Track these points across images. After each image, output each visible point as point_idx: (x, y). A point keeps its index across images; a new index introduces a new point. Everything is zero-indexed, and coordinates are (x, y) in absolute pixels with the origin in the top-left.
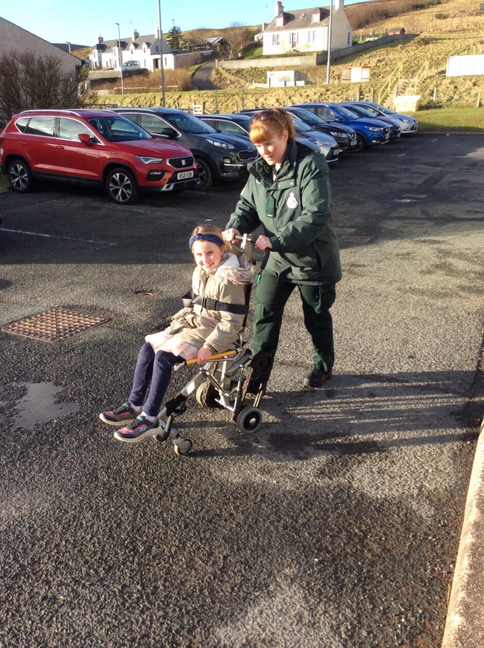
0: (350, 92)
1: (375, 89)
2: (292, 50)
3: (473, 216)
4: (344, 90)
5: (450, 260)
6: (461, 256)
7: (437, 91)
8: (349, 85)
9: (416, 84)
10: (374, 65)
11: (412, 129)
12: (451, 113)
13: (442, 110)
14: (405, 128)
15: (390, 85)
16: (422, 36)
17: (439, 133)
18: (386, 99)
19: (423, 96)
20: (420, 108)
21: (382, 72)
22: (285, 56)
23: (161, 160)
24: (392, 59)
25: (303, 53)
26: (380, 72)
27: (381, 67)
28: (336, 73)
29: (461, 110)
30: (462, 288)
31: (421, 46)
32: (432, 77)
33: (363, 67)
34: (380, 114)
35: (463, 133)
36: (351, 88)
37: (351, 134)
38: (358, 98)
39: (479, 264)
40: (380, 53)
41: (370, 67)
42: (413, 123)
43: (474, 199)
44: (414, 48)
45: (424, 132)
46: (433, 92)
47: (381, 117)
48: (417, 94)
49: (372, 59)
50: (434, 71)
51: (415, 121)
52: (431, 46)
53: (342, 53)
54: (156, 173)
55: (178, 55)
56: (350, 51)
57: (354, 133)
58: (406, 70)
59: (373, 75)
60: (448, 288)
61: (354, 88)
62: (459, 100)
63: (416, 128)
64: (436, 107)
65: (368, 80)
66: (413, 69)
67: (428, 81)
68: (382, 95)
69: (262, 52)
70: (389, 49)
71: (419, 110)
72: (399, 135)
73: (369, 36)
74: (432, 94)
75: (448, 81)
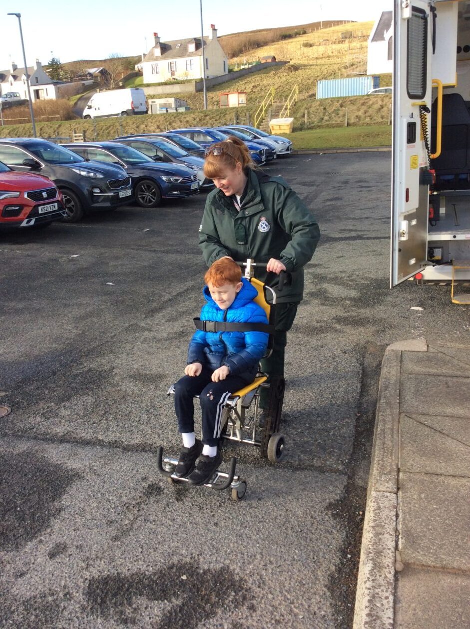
0: (228, 117)
1: (251, 113)
2: (171, 78)
3: (348, 235)
4: (222, 115)
5: (325, 286)
6: (336, 280)
7: (308, 113)
8: (226, 110)
9: (289, 107)
10: (250, 91)
11: (287, 150)
12: (322, 133)
13: (314, 131)
14: (280, 150)
15: (264, 109)
16: (292, 63)
17: (313, 152)
18: (262, 122)
19: (296, 119)
20: (294, 130)
21: (258, 96)
22: (165, 84)
23: (18, 193)
24: (266, 84)
25: (182, 81)
26: (256, 97)
27: (257, 93)
28: (215, 99)
29: (332, 130)
30: (338, 319)
31: (291, 72)
32: (303, 100)
33: (239, 93)
34: (255, 137)
35: (335, 151)
36: (228, 113)
38: (235, 122)
39: (355, 289)
40: (255, 80)
41: (245, 93)
42: (288, 145)
43: (346, 217)
44: (285, 74)
45: (299, 153)
46: (304, 114)
47: (256, 140)
48: (290, 116)
49: (247, 85)
50: (305, 95)
51: (289, 143)
52: (300, 72)
53: (220, 81)
54: (13, 208)
55: (59, 86)
56: (227, 78)
58: (279, 94)
59: (249, 100)
60: (324, 321)
61: (230, 113)
62: (329, 121)
63: (291, 149)
64: (308, 129)
65: (245, 105)
66: (286, 93)
67: (299, 104)
68: (257, 118)
69: (142, 81)
70: (263, 76)
71: (292, 132)
72: (275, 157)
73: (243, 64)
74: (303, 116)
75: (318, 103)
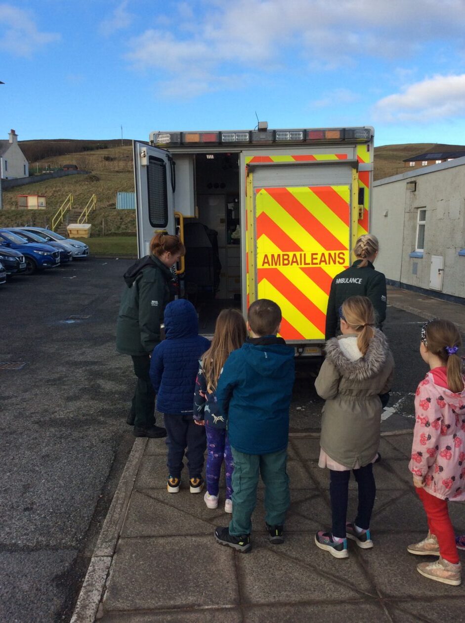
0: (24, 218)
1: (48, 216)
4: (18, 216)
5: (100, 382)
7: (106, 221)
8: (23, 211)
9: (87, 214)
10: (51, 194)
11: (84, 253)
12: (118, 240)
13: (111, 238)
14: (76, 253)
15: (62, 214)
16: (93, 173)
17: (109, 257)
18: (60, 225)
19: (93, 225)
20: (92, 235)
26: (56, 201)
27: (57, 197)
28: (13, 200)
29: (128, 238)
31: (93, 181)
32: (101, 209)
33: (39, 196)
34: (51, 240)
35: (130, 257)
36: (24, 214)
37: (19, 258)
38: (31, 223)
40: (57, 185)
41: (45, 197)
42: (85, 248)
44: (86, 183)
45: (96, 257)
46: (102, 222)
47: (52, 243)
48: (88, 223)
49: (48, 189)
50: (106, 204)
52: (101, 182)
53: (19, 183)
56: (27, 181)
57: (22, 257)
59: (49, 204)
61: (27, 215)
62: (125, 229)
63: (87, 253)
64: (105, 235)
65: (44, 208)
67: (97, 212)
68: (55, 221)
70: (65, 182)
71: (90, 237)
72: (71, 259)
73: (45, 170)
74: (101, 224)
75: (115, 213)
